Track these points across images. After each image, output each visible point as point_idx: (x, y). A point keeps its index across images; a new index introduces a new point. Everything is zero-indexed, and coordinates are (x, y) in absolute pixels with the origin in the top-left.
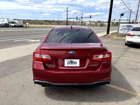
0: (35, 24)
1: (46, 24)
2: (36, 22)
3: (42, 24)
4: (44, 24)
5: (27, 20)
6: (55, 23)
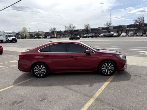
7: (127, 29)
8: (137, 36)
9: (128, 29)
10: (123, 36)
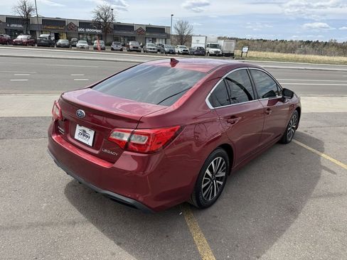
0: (273, 50)
1: (305, 53)
2: (278, 46)
3: (292, 50)
4: (298, 51)
5: (258, 40)
6: (333, 49)
7: (80, 30)
8: (112, 49)
9: (83, 30)
10: (82, 48)
